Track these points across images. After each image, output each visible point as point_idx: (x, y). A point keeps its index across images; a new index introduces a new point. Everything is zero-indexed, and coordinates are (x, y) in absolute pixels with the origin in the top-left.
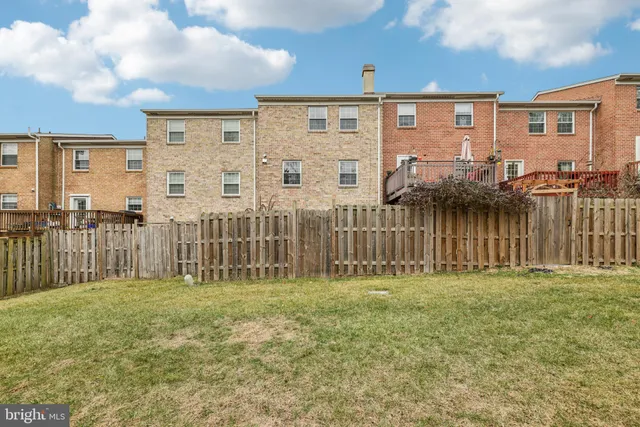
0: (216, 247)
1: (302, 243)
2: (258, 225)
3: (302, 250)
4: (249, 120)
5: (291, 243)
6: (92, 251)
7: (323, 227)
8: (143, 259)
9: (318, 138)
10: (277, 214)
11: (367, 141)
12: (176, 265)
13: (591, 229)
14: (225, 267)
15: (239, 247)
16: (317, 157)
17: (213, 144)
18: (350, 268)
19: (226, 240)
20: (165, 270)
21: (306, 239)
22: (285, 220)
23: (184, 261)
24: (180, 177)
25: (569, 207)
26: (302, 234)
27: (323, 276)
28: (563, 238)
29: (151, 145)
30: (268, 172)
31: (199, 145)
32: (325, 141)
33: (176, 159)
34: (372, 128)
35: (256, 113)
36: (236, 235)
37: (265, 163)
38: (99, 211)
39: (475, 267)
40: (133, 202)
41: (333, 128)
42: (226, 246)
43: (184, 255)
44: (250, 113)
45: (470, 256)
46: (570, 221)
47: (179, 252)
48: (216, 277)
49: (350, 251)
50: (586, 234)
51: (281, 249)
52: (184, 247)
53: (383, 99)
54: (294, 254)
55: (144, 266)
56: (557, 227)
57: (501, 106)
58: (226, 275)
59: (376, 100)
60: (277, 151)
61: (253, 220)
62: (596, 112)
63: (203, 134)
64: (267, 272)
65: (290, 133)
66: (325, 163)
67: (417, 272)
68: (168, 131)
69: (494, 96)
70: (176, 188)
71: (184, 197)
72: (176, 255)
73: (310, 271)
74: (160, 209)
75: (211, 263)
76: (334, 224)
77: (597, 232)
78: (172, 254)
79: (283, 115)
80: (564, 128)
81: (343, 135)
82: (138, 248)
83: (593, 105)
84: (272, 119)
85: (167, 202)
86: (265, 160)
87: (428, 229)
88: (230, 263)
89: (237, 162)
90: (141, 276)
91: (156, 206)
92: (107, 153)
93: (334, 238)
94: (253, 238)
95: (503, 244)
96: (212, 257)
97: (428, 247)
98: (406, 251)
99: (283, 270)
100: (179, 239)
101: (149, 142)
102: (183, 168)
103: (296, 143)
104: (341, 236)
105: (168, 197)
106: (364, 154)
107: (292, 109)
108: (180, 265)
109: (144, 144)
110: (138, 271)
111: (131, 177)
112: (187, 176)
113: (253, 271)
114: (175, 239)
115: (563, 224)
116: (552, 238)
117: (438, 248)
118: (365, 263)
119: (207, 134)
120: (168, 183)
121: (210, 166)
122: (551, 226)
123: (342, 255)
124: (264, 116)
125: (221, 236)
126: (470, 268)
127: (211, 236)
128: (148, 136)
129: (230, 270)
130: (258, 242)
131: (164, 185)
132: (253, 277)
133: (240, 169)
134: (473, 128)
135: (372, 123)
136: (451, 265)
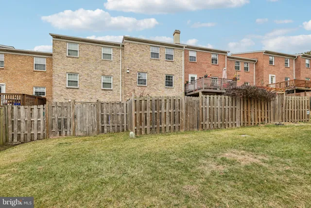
0: (143, 116)
1: (186, 113)
2: (166, 104)
3: (186, 117)
4: (117, 49)
5: (182, 113)
6: (41, 119)
7: (196, 106)
8: (79, 124)
9: (155, 62)
10: (174, 99)
11: (178, 66)
12: (100, 128)
13: (288, 108)
14: (148, 127)
15: (156, 116)
16: (155, 72)
17: (96, 60)
18: (208, 126)
19: (149, 112)
20: (93, 130)
21: (189, 111)
22: (179, 102)
23: (105, 125)
24: (75, 77)
25: (283, 99)
26: (186, 109)
27: (196, 130)
28: (280, 112)
29: (55, 56)
30: (130, 77)
31: (88, 59)
32: (159, 64)
33: (73, 66)
34: (180, 60)
35: (123, 46)
36: (154, 109)
37: (128, 73)
38: (24, 95)
39: (255, 124)
40: (39, 90)
41: (162, 58)
42: (148, 115)
43: (105, 121)
44: (119, 45)
45: (253, 119)
46: (283, 105)
47: (102, 119)
48: (143, 132)
49: (208, 117)
50: (287, 110)
51: (177, 117)
52: (105, 117)
53: (185, 47)
54: (183, 119)
55: (79, 128)
56: (279, 107)
57: (228, 57)
58: (148, 131)
59: (182, 47)
60: (135, 67)
61: (163, 101)
62: (256, 64)
63: (90, 53)
64: (170, 129)
65: (141, 58)
66: (159, 75)
67: (234, 127)
68: (68, 49)
69: (226, 53)
70: (72, 83)
71: (78, 88)
72: (100, 121)
73: (190, 127)
74: (62, 95)
75: (141, 124)
76: (201, 104)
77: (290, 109)
78: (98, 121)
79: (138, 49)
80: (246, 69)
81: (167, 62)
82: (75, 117)
83: (255, 61)
84: (132, 50)
85: (68, 91)
86: (128, 71)
87: (238, 107)
88: (151, 124)
89: (110, 71)
90: (76, 134)
91: (59, 93)
92: (19, 58)
93: (201, 111)
94: (163, 110)
95: (263, 113)
96: (141, 121)
97: (238, 115)
98: (229, 117)
99: (178, 127)
100: (102, 112)
101: (54, 54)
102: (77, 72)
103: (145, 64)
104: (204, 110)
105: (67, 88)
106: (177, 73)
107: (142, 46)
108: (103, 127)
109: (51, 55)
110: (74, 132)
111: (37, 74)
112: (80, 76)
113: (163, 128)
114: (100, 112)
115: (280, 107)
116: (277, 111)
117: (242, 116)
118: (213, 123)
119: (92, 54)
120: (67, 80)
121: (95, 72)
122: (277, 107)
123: (204, 119)
124: (128, 47)
125: (146, 109)
126: (253, 124)
127: (141, 110)
128: (54, 50)
129: (151, 128)
130: (165, 113)
131: (64, 81)
132: (163, 132)
133: (112, 75)
134: (218, 65)
135: (179, 58)
136: (246, 123)
